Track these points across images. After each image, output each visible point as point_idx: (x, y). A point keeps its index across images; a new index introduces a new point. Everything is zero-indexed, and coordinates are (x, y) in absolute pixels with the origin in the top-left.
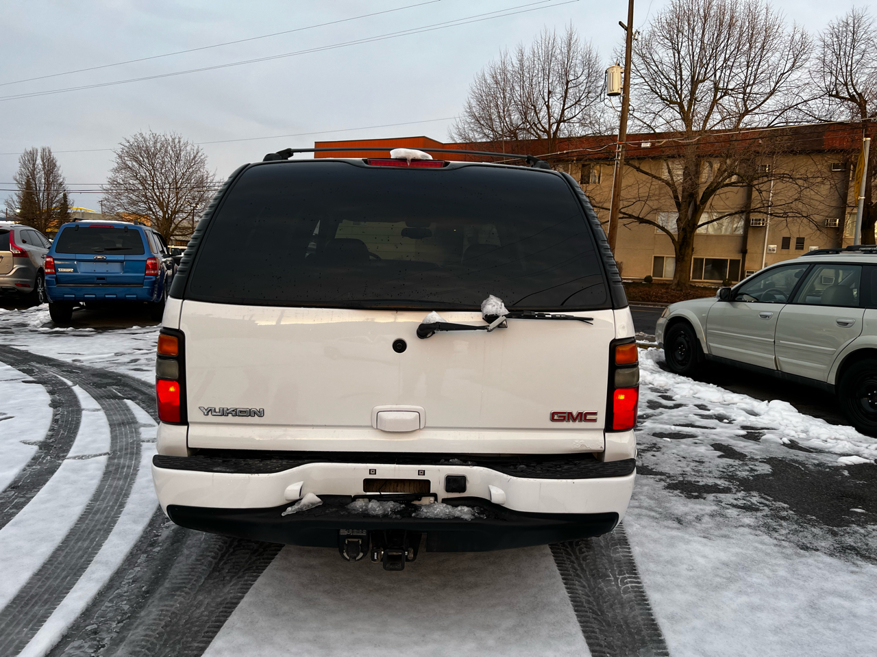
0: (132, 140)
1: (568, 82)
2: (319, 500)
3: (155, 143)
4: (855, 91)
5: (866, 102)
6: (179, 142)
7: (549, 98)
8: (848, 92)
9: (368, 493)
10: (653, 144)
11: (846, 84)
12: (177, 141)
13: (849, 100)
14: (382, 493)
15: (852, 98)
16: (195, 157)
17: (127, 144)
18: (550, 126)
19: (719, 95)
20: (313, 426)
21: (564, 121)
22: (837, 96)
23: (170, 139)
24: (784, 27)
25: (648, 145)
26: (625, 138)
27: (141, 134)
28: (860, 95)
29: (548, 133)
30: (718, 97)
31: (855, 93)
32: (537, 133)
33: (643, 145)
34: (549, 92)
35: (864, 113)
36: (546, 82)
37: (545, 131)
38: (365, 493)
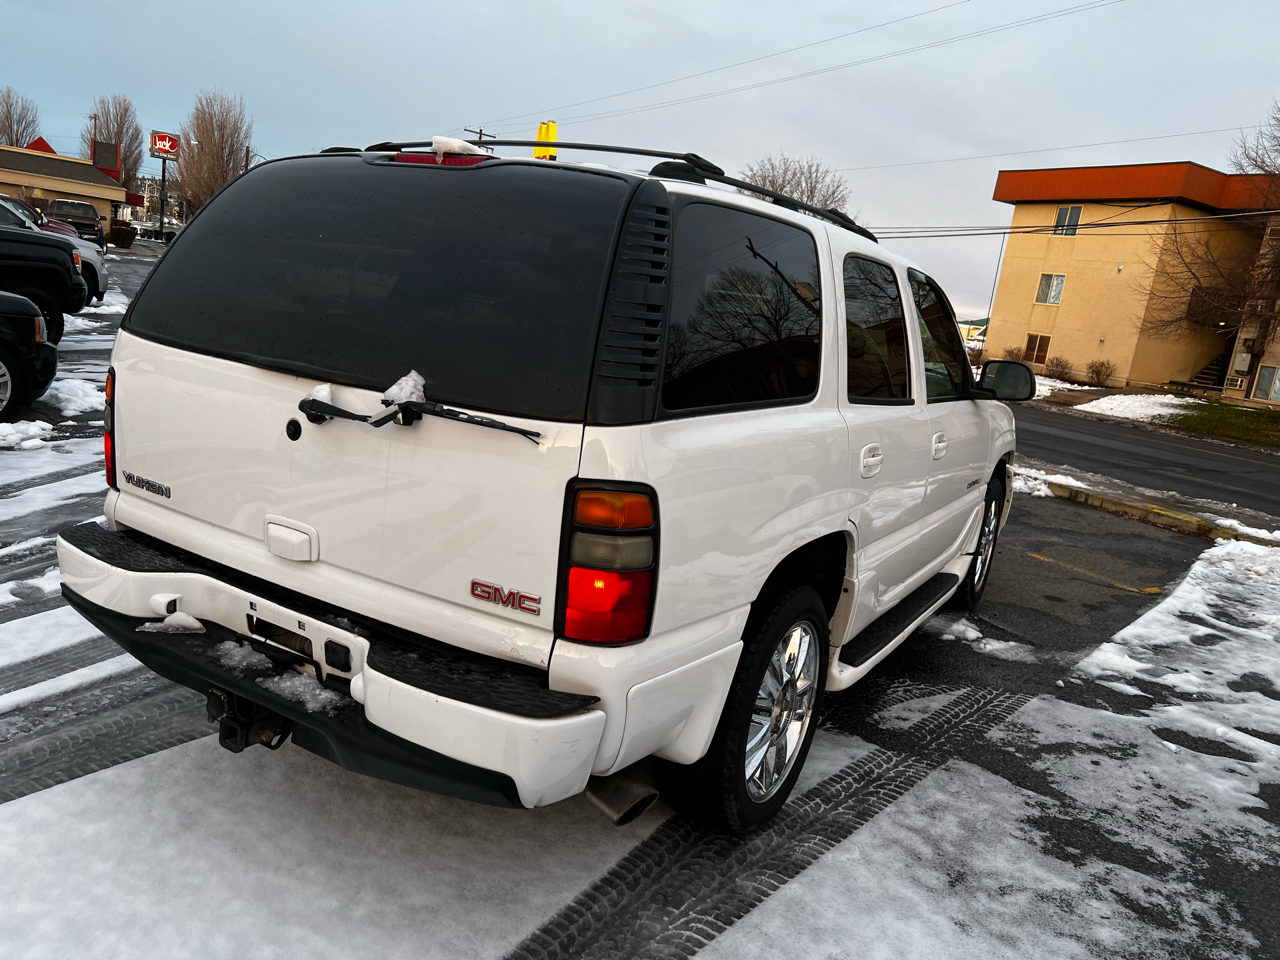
0: (756, 168)
2: (198, 625)
3: (786, 171)
6: (817, 170)
9: (255, 636)
12: (814, 169)
14: (268, 641)
16: (834, 193)
17: (750, 174)
20: (214, 525)
23: (806, 167)
27: (770, 160)
38: (249, 634)
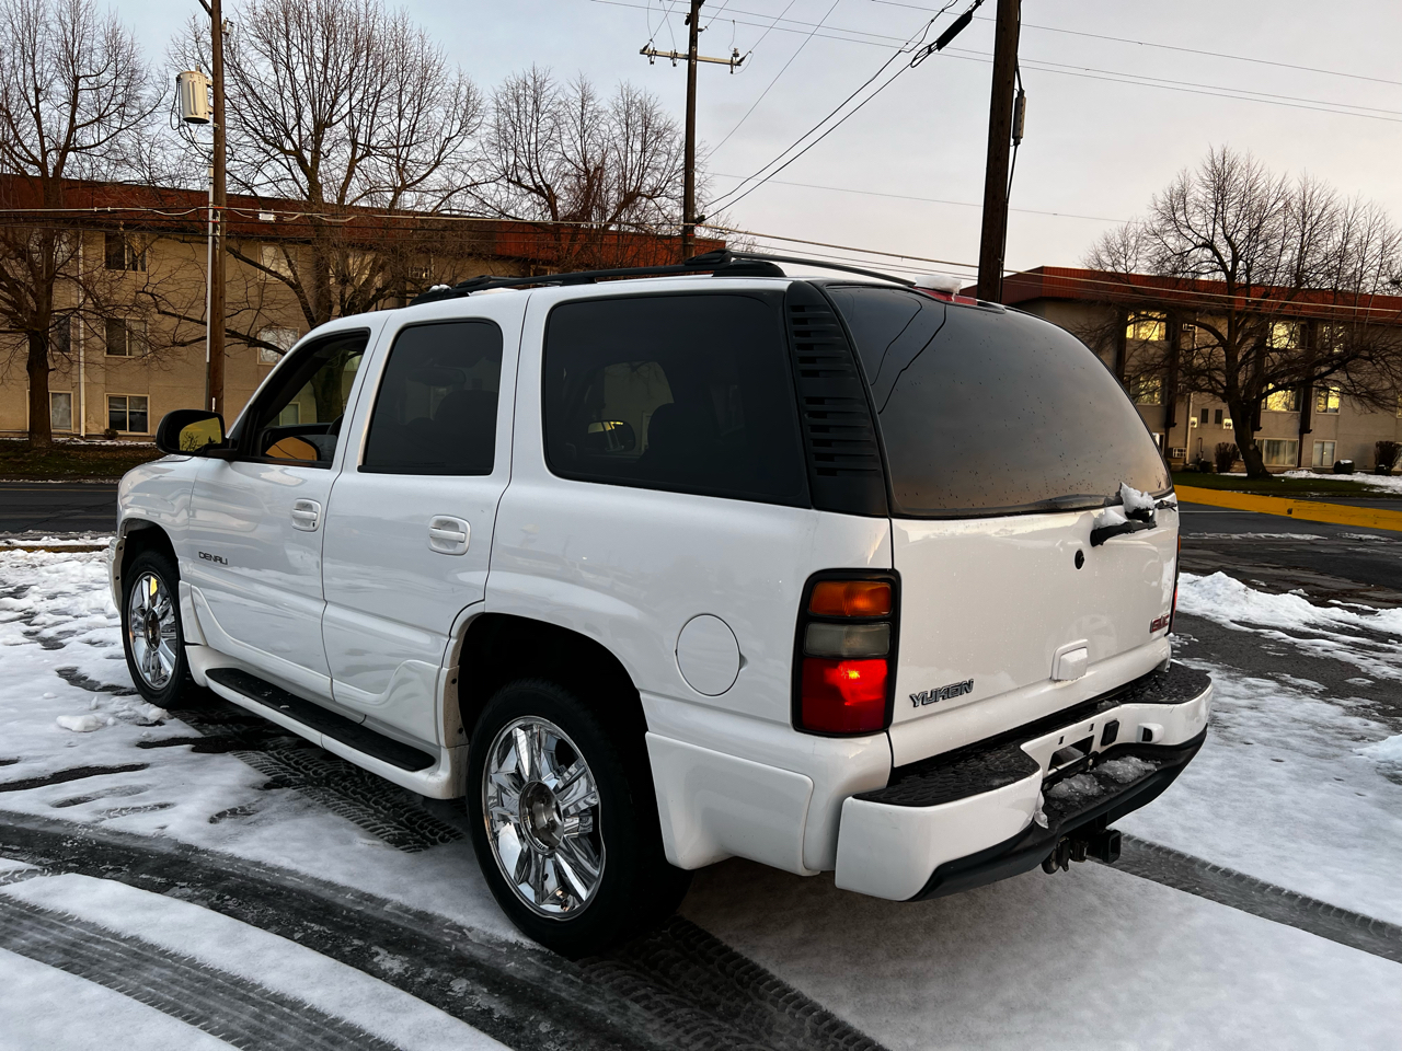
1: (76, 79)
4: (542, 180)
5: (556, 197)
7: (38, 102)
8: (533, 181)
10: (279, 218)
11: (530, 170)
13: (534, 191)
15: (538, 190)
18: (45, 154)
19: (359, 153)
21: (75, 150)
22: (519, 183)
24: (447, 71)
25: (271, 218)
26: (224, 200)
28: (548, 187)
29: (43, 166)
30: (358, 157)
31: (541, 184)
32: (17, 164)
33: (262, 217)
34: (38, 91)
35: (554, 213)
36: (29, 70)
37: (35, 162)
